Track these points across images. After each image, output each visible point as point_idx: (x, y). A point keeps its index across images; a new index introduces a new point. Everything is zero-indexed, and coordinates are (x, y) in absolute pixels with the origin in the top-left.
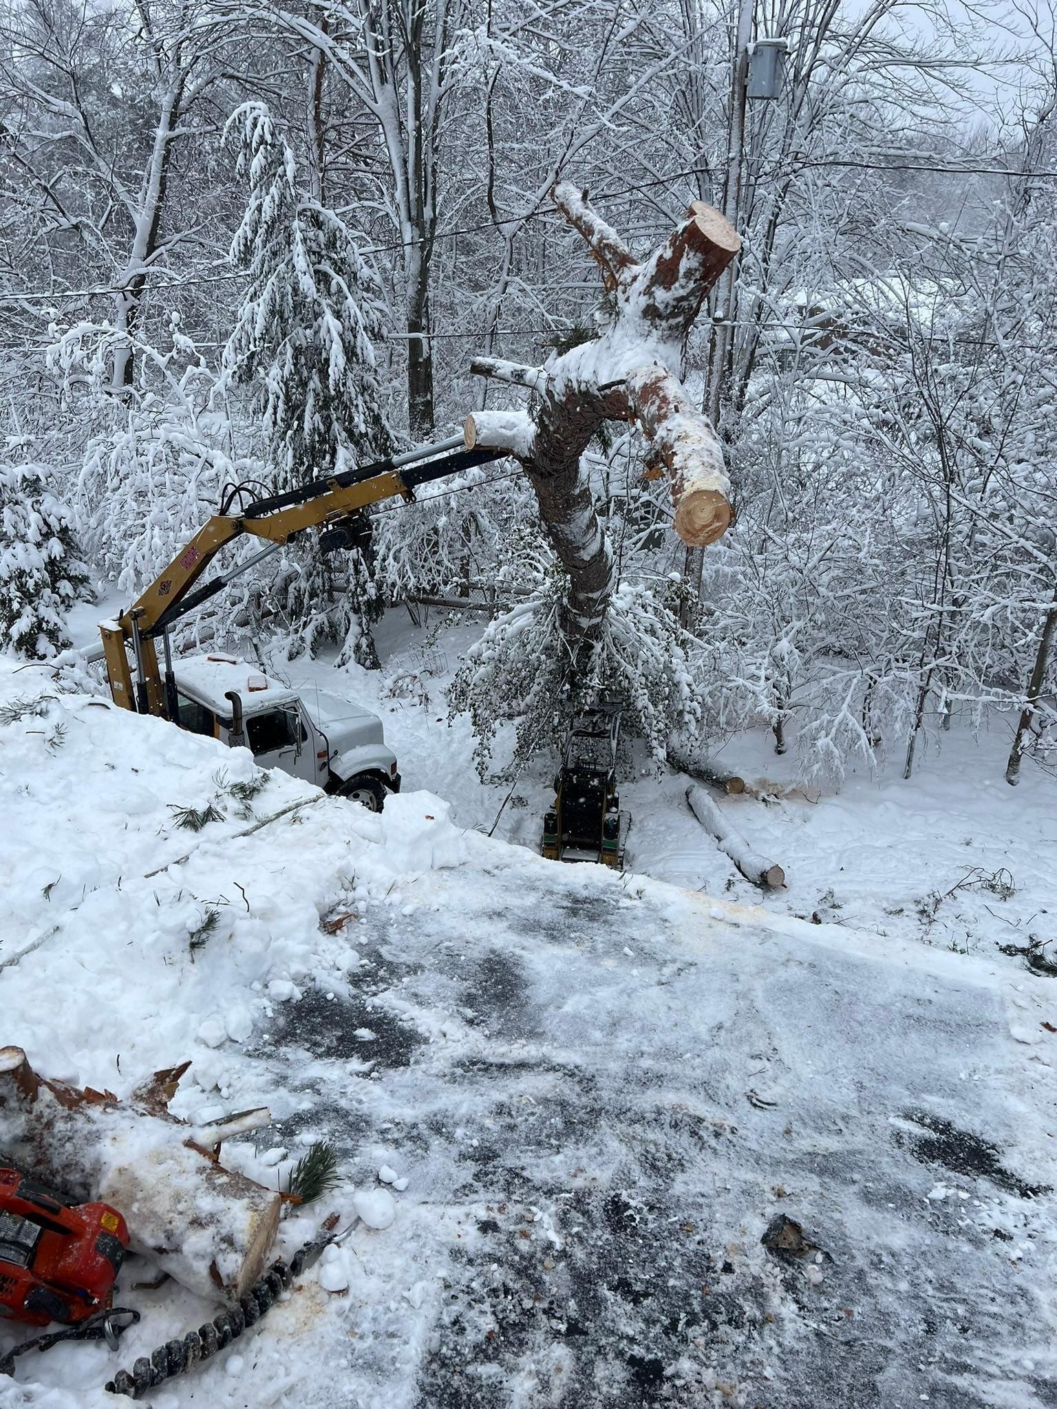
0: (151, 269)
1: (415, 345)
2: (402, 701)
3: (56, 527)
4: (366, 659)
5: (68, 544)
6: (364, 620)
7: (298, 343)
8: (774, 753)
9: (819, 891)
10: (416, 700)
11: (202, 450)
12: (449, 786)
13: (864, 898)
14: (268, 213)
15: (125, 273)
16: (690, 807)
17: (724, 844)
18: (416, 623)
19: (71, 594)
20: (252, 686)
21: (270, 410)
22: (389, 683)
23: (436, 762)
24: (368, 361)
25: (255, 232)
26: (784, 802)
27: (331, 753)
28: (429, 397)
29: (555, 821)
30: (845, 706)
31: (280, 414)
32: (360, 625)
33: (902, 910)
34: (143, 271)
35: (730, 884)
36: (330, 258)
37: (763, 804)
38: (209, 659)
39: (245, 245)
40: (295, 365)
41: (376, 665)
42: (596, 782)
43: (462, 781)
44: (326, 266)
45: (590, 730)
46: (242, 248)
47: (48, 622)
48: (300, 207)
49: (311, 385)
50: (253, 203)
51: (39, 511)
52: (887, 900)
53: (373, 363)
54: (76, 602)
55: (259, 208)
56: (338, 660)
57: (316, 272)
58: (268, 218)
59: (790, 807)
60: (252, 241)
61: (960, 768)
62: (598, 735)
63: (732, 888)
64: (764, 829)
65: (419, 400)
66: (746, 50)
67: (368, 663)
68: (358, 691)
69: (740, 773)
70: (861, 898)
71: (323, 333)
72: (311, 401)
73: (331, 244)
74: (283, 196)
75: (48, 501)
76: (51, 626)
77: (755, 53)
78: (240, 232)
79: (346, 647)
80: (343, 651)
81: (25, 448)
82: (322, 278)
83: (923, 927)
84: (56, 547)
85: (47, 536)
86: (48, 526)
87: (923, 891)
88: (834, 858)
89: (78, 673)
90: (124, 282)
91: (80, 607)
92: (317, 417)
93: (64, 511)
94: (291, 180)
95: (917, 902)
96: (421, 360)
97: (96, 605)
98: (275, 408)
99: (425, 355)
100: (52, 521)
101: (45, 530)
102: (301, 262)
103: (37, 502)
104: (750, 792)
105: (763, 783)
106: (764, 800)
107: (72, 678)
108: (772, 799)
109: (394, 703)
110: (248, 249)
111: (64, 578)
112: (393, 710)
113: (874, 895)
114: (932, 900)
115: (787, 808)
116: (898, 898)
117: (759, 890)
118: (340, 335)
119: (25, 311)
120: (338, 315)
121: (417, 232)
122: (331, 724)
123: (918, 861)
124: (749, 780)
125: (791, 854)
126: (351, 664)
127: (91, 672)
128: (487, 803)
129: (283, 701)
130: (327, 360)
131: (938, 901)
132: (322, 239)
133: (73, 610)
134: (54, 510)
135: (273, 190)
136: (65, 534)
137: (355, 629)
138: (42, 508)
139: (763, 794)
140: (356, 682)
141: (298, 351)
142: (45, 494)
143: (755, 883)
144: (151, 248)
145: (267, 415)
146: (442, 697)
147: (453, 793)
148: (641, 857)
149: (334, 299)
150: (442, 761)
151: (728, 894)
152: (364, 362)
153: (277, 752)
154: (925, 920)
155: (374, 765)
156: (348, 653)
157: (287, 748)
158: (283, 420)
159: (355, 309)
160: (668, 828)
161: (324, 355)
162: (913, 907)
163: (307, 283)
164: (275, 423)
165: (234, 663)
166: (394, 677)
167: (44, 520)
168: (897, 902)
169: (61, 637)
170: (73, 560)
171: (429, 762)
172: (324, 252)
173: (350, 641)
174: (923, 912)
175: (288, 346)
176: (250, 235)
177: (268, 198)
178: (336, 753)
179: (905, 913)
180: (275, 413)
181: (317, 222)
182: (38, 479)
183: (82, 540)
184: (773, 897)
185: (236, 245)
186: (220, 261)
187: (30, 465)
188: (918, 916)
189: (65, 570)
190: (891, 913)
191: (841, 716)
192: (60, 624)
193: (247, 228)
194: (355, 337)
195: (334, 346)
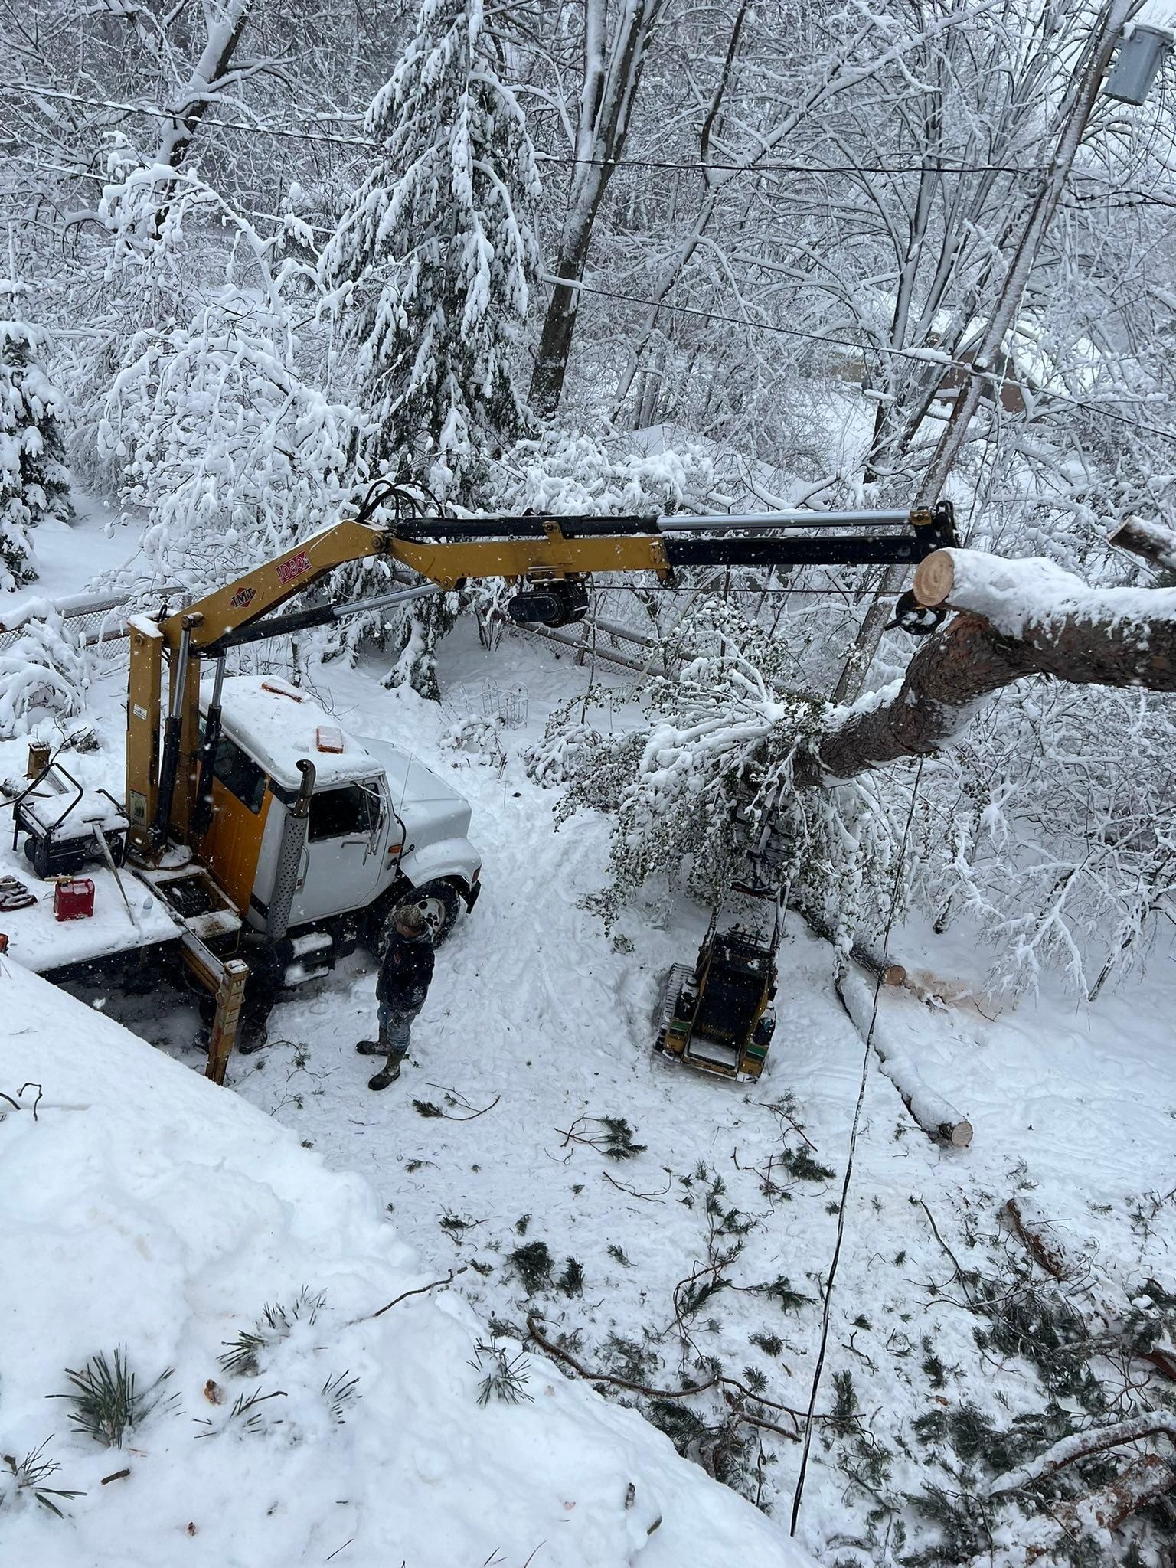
0: (216, 96)
1: (562, 294)
2: (470, 756)
3: (38, 412)
4: (423, 684)
5: (50, 438)
6: (431, 635)
7: (429, 258)
8: (933, 932)
9: (1006, 1158)
10: (487, 758)
11: (289, 382)
12: (529, 899)
13: (1063, 1181)
14: (430, 73)
15: (182, 96)
16: (840, 996)
17: (886, 1066)
18: (484, 644)
19: (43, 504)
20: (324, 743)
21: (374, 337)
22: (456, 729)
23: (512, 858)
24: (517, 306)
25: (406, 95)
26: (954, 1011)
27: (406, 848)
28: (562, 363)
29: (693, 1006)
30: (1056, 909)
31: (386, 347)
32: (424, 637)
33: (1109, 1208)
34: (207, 97)
35: (900, 1132)
36: (494, 156)
37: (925, 1009)
38: (264, 687)
39: (390, 108)
40: (418, 286)
41: (434, 695)
42: (755, 965)
43: (547, 895)
44: (487, 165)
45: (750, 885)
46: (385, 111)
47: (11, 543)
48: (472, 75)
49: (433, 319)
50: (411, 53)
51: (18, 387)
52: (1091, 1188)
53: (524, 310)
54: (46, 516)
55: (420, 62)
56: (387, 678)
57: (475, 169)
58: (429, 80)
59: (963, 1020)
60: (400, 105)
61: (1154, 998)
62: (760, 894)
63: (901, 1137)
64: (930, 1047)
65: (550, 364)
66: (1122, 32)
67: (425, 689)
68: (411, 727)
69: (902, 960)
70: (1057, 1178)
71: (467, 254)
72: (428, 340)
73: (501, 138)
74: (455, 56)
75: (33, 378)
76: (14, 550)
77: (1131, 38)
78: (386, 89)
79: (401, 664)
80: (396, 667)
81: (16, 299)
82: (479, 180)
83: (1137, 1239)
84: (34, 440)
85: (25, 421)
86: (29, 409)
87: (1136, 1185)
88: (1019, 1107)
89: (49, 632)
90: (179, 106)
91: (50, 523)
92: (432, 363)
93: (52, 394)
94: (473, 36)
95: (1130, 1201)
96: (565, 314)
97: (71, 524)
98: (381, 338)
99: (571, 309)
100: (35, 404)
101: (23, 413)
102: (461, 153)
103: (19, 373)
104: (912, 987)
105: (927, 977)
106: (928, 1003)
107: (40, 638)
108: (939, 1003)
109: (460, 757)
110: (392, 114)
111: (36, 481)
112: (456, 766)
113: (1076, 1179)
114: (1149, 1202)
115: (957, 1021)
116: (1106, 1189)
117: (936, 1147)
118: (490, 264)
119: (34, 108)
120: (490, 235)
121: (602, 147)
122: (411, 807)
123: (1121, 1133)
124: (911, 968)
125: (968, 1094)
126: (405, 688)
127: (66, 632)
128: (579, 935)
129: (363, 775)
130: (463, 293)
131: (1157, 1206)
132: (490, 126)
133: (41, 525)
134: (40, 390)
135: (446, 43)
136: (47, 426)
137: (416, 642)
138: (24, 384)
139: (929, 995)
140: (409, 714)
141: (427, 269)
142: (30, 366)
143: (930, 1133)
144: (222, 70)
145: (368, 344)
146: (521, 762)
147: (536, 911)
148: (784, 1065)
149: (490, 212)
150: (519, 857)
151: (896, 1143)
152: (511, 306)
153: (340, 840)
154: (1140, 1230)
155: (455, 871)
156: (402, 671)
157: (354, 836)
158: (387, 356)
159: (514, 234)
160: (814, 1023)
161: (460, 284)
162: (1123, 1205)
163: (462, 183)
164: (376, 357)
165: (298, 700)
166: (463, 723)
167: (25, 401)
168: (1104, 1195)
169: (25, 565)
170: (52, 461)
171: (503, 855)
172: (488, 146)
173: (408, 656)
174: (1138, 1218)
175: (415, 262)
176: (399, 97)
177: (436, 52)
178: (412, 848)
179: (1113, 1212)
180: (379, 345)
181: (487, 102)
182: (26, 344)
183: (68, 436)
184: (953, 1160)
185: (376, 105)
186: (327, 116)
187: (18, 324)
188: (1130, 1221)
189: (40, 472)
190: (1094, 1208)
191: (1048, 922)
192: (27, 549)
193: (398, 86)
194: (506, 269)
195: (480, 276)
